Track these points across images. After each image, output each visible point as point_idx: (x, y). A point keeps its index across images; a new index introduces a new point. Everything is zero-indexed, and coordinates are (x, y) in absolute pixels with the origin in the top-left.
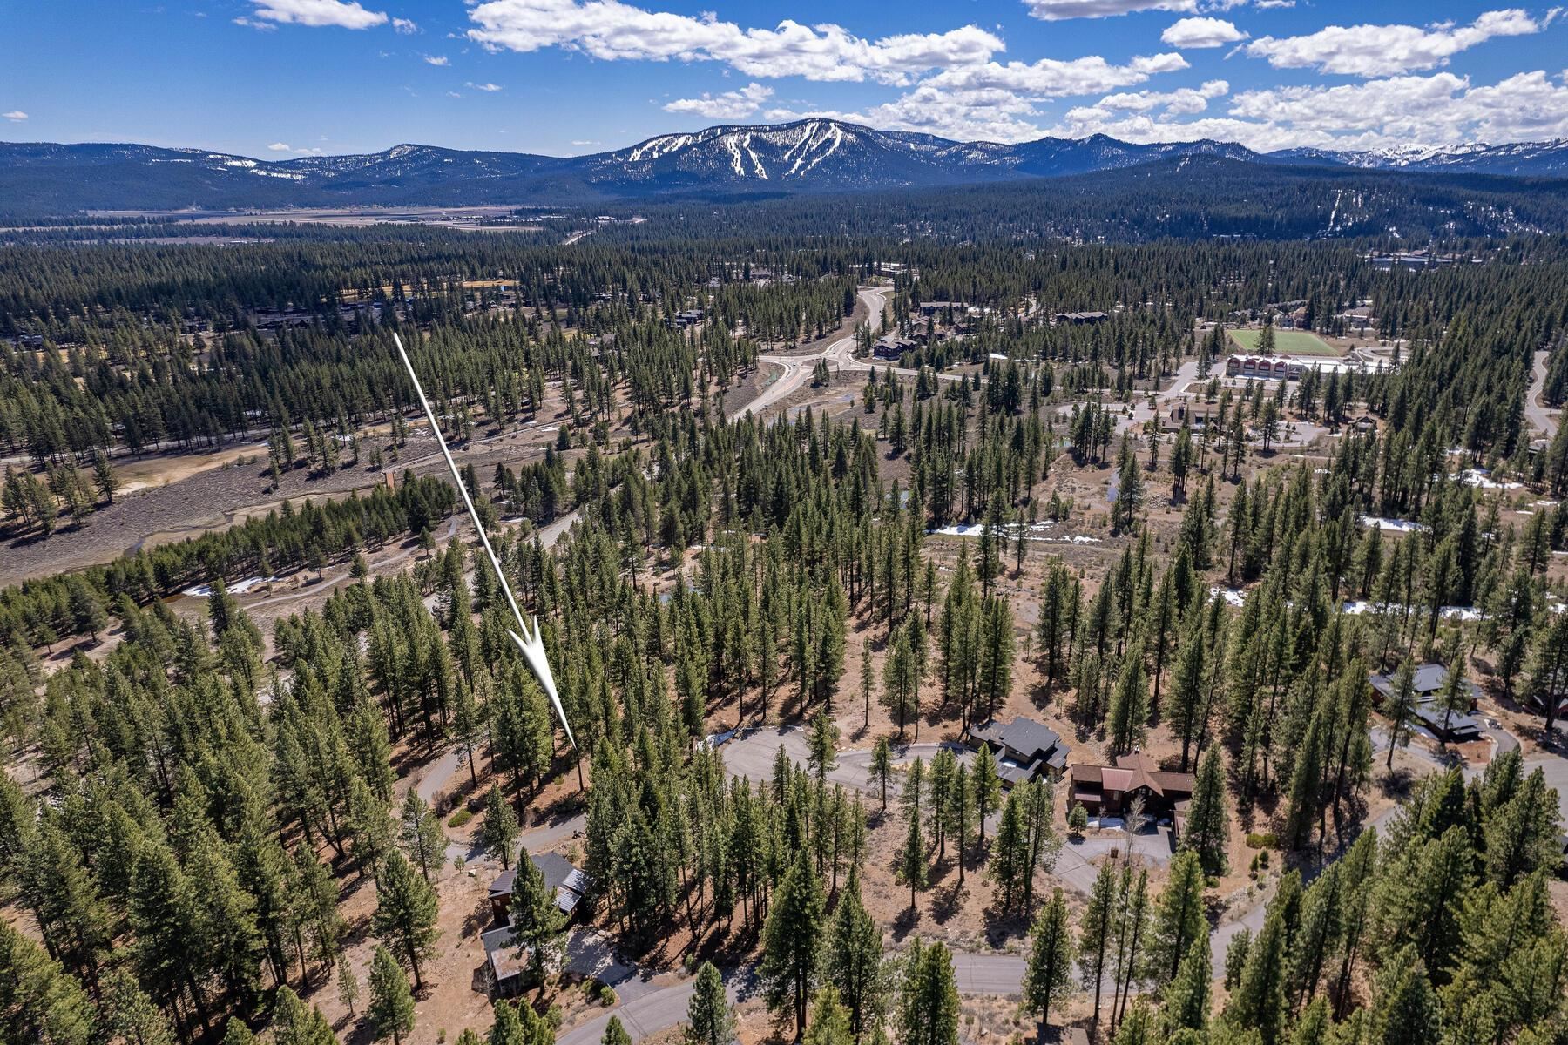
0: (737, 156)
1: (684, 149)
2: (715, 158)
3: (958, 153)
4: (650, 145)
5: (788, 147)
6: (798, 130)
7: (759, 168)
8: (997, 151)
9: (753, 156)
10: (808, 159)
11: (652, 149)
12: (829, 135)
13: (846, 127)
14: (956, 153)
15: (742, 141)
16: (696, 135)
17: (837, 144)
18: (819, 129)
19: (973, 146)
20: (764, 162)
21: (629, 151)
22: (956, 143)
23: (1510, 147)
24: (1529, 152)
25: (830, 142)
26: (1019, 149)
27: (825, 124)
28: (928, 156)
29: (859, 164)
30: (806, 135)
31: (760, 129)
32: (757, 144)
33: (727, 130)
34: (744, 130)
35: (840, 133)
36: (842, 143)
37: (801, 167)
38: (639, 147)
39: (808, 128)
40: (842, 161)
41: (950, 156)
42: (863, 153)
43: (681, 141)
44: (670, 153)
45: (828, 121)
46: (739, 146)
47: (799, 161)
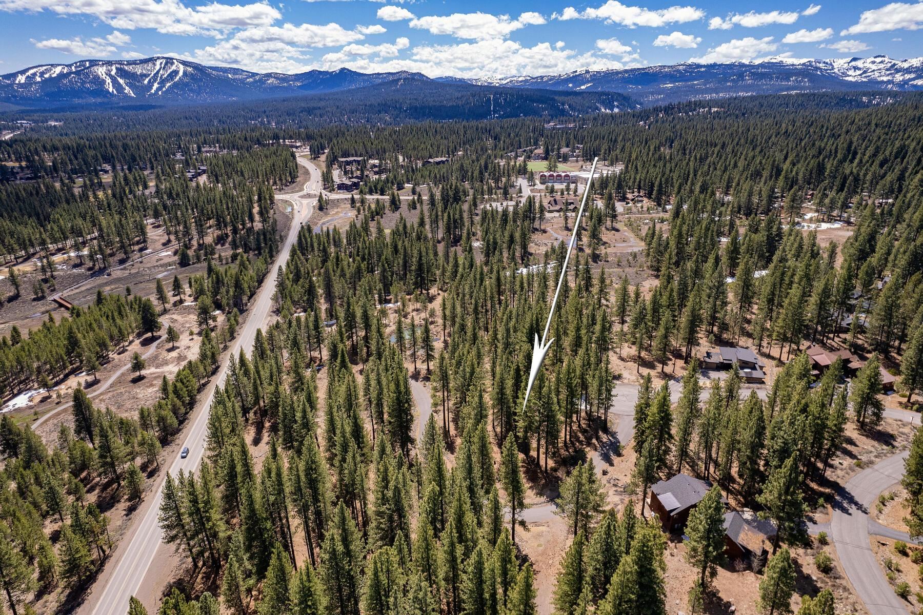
0: (108, 80)
1: (62, 76)
2: (91, 82)
3: (260, 80)
4: (32, 71)
5: (146, 76)
6: (150, 64)
7: (127, 90)
8: (285, 78)
9: (121, 81)
10: (163, 83)
11: (35, 74)
12: (174, 68)
13: (184, 63)
14: (261, 80)
15: (110, 71)
16: (70, 66)
17: (181, 73)
18: (166, 64)
19: (269, 75)
20: (131, 86)
21: (14, 75)
22: (257, 74)
23: (542, 77)
24: (551, 80)
25: (176, 72)
26: (298, 77)
27: (169, 61)
28: (242, 81)
29: (199, 86)
30: (158, 67)
31: (120, 62)
32: (122, 72)
33: (94, 63)
34: (109, 63)
35: (182, 68)
36: (185, 73)
37: (158, 89)
38: (23, 72)
39: (158, 62)
40: (187, 85)
41: (255, 81)
42: (201, 80)
43: (58, 70)
44: (51, 78)
45: (172, 59)
46: (108, 74)
47: (156, 86)
